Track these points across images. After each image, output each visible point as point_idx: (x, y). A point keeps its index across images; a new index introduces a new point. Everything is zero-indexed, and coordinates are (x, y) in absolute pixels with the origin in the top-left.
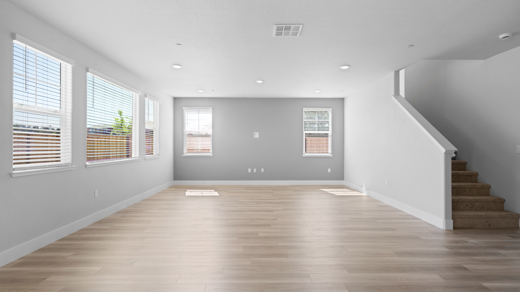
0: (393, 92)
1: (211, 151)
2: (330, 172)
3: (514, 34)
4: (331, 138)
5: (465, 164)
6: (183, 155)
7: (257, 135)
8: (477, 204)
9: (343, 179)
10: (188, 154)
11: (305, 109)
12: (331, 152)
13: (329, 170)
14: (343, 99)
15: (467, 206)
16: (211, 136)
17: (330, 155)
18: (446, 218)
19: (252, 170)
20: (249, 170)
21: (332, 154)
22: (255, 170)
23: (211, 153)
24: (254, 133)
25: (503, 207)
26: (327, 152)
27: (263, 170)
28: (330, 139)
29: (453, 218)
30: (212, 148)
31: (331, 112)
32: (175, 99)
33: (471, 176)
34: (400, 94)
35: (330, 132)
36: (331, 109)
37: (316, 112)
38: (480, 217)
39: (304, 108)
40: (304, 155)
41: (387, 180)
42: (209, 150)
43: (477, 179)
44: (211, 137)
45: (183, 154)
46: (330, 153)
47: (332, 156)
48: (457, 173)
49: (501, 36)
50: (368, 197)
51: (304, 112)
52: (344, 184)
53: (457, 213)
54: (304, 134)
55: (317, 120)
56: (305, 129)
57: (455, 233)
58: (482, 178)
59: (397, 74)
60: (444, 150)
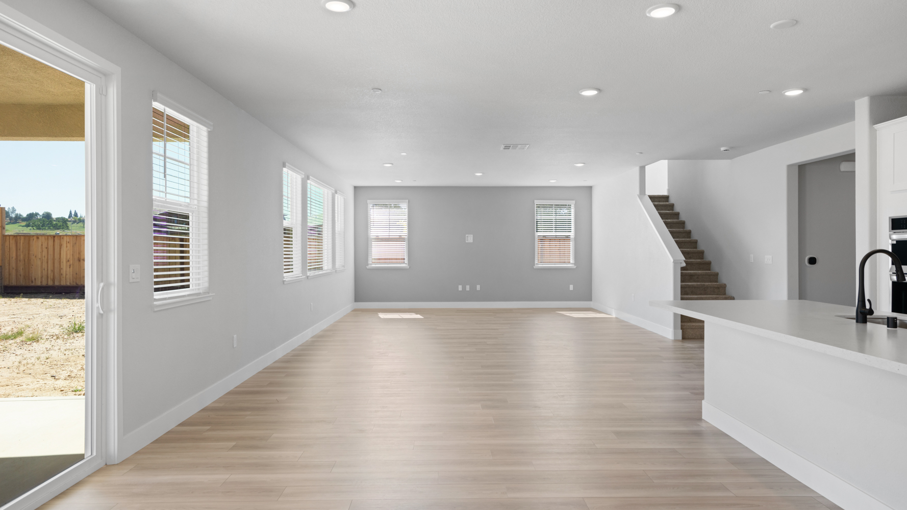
0: (638, 191)
1: (406, 261)
2: (572, 289)
3: (732, 148)
4: (574, 242)
5: (717, 275)
6: (368, 267)
7: (470, 239)
9: (590, 299)
10: (373, 265)
11: (537, 202)
12: (574, 262)
13: (571, 287)
14: (590, 188)
16: (407, 240)
17: (573, 266)
18: (675, 328)
19: (464, 288)
20: (460, 288)
21: (575, 264)
22: (468, 288)
23: (406, 264)
24: (467, 235)
26: (568, 262)
27: (478, 287)
28: (572, 244)
29: (681, 329)
30: (407, 256)
31: (574, 205)
32: (355, 188)
33: (718, 288)
34: (646, 193)
35: (572, 234)
36: (574, 202)
37: (553, 206)
39: (535, 201)
40: (536, 266)
42: (404, 259)
43: (725, 291)
44: (407, 242)
45: (368, 265)
46: (572, 264)
47: (575, 267)
49: (722, 149)
50: (616, 318)
51: (536, 206)
52: (592, 307)
53: (689, 324)
54: (536, 237)
55: (553, 217)
56: (537, 229)
57: (682, 342)
58: (730, 290)
59: (642, 169)
60: (672, 260)
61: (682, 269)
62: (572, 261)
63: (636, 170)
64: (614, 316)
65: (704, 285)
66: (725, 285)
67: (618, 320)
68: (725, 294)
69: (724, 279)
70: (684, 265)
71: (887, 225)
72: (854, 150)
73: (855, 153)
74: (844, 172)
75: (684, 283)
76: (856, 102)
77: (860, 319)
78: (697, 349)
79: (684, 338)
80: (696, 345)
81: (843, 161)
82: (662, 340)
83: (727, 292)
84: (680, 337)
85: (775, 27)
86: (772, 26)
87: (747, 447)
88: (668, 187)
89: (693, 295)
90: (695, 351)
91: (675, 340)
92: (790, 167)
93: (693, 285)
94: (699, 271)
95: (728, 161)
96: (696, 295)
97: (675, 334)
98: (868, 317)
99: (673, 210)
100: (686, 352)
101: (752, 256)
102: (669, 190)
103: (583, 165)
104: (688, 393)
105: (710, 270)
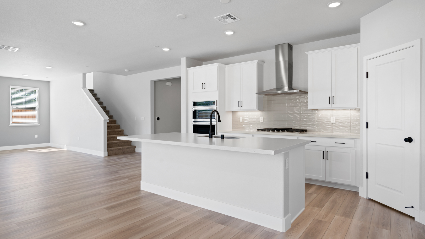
0: (82, 86)
2: (37, 137)
3: (130, 70)
4: (38, 111)
5: (119, 126)
8: (120, 144)
9: (49, 142)
11: (11, 87)
12: (38, 122)
13: (36, 136)
14: (48, 82)
15: (116, 145)
17: (37, 124)
18: (104, 151)
21: (39, 123)
25: (131, 144)
26: (34, 122)
29: (107, 151)
31: (38, 91)
33: (121, 132)
34: (86, 87)
35: (37, 107)
36: (38, 89)
37: (24, 90)
38: (120, 149)
39: (10, 86)
40: (11, 125)
41: (79, 137)
43: (123, 133)
46: (37, 123)
47: (39, 125)
48: (114, 130)
49: (126, 70)
50: (67, 150)
51: (11, 89)
52: (50, 146)
53: (110, 149)
54: (11, 107)
55: (24, 97)
56: (11, 103)
57: (108, 157)
58: (125, 132)
59: (84, 75)
60: (103, 119)
61: (108, 123)
62: (37, 121)
63: (81, 75)
64: (65, 149)
65: (115, 131)
66: (123, 130)
67: (68, 151)
68: (123, 134)
69: (122, 128)
70: (108, 121)
71: (192, 104)
72: (181, 76)
73: (181, 78)
74: (167, 86)
75: (109, 130)
76: (181, 59)
77: (211, 136)
78: (117, 159)
79: (109, 155)
80: (115, 158)
81: (167, 82)
82: (99, 157)
83: (124, 133)
84: (107, 155)
85: (179, 17)
86: (177, 16)
87: (166, 197)
88: (93, 86)
89: (110, 135)
90: (117, 160)
91: (105, 157)
92: (151, 81)
93: (110, 131)
94: (112, 125)
95: (125, 76)
96: (111, 135)
97: (105, 154)
98: (213, 135)
99: (96, 97)
100: (113, 161)
101: (135, 117)
102: (94, 87)
103: (51, 68)
104: (127, 180)
105: (116, 124)
